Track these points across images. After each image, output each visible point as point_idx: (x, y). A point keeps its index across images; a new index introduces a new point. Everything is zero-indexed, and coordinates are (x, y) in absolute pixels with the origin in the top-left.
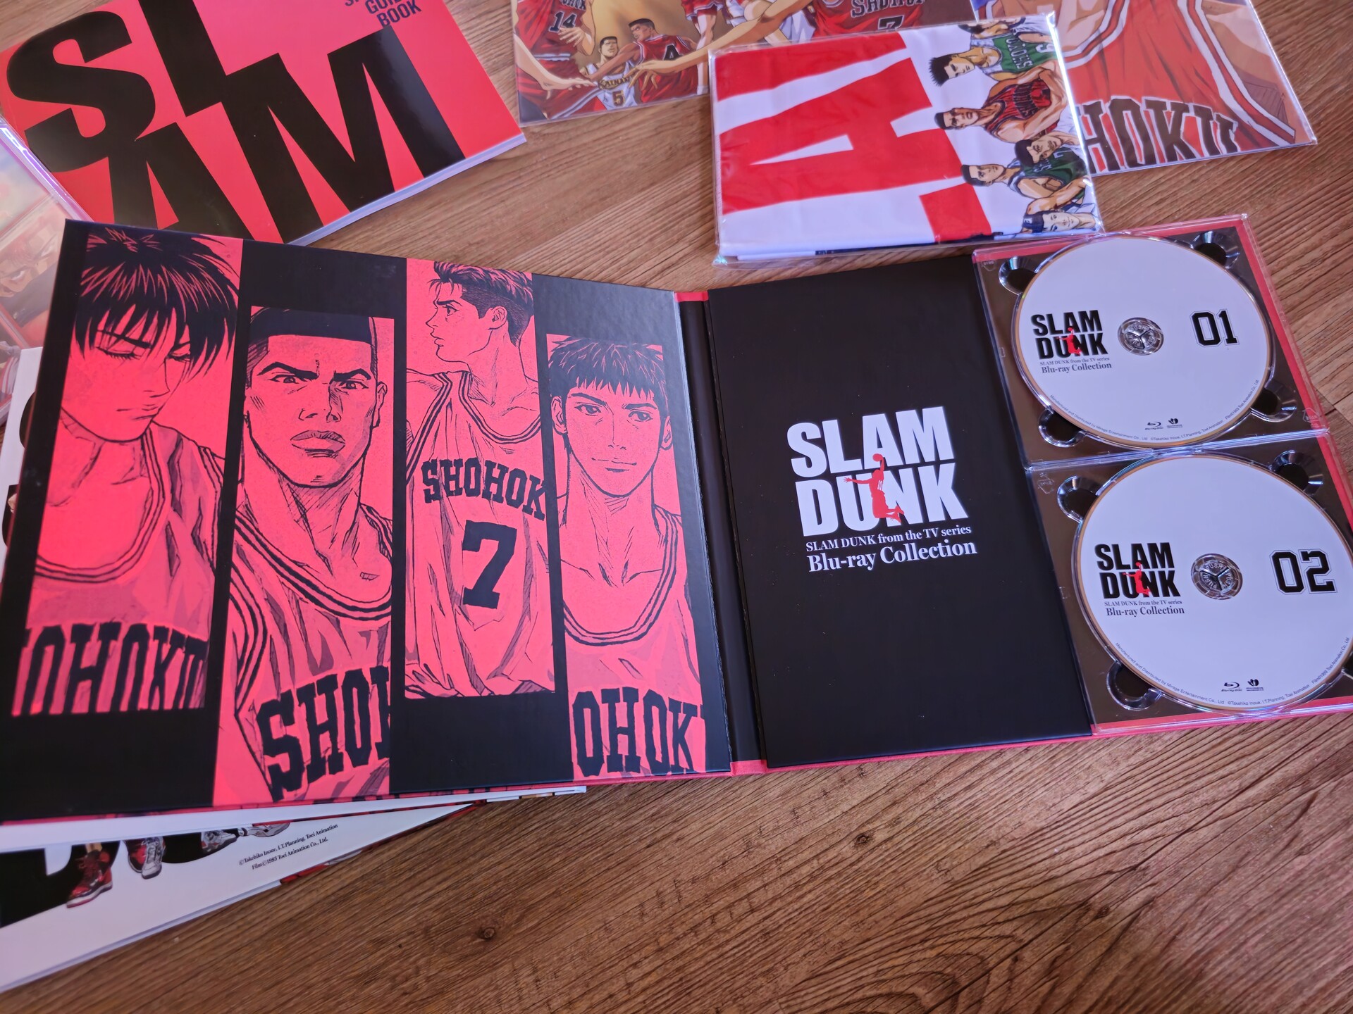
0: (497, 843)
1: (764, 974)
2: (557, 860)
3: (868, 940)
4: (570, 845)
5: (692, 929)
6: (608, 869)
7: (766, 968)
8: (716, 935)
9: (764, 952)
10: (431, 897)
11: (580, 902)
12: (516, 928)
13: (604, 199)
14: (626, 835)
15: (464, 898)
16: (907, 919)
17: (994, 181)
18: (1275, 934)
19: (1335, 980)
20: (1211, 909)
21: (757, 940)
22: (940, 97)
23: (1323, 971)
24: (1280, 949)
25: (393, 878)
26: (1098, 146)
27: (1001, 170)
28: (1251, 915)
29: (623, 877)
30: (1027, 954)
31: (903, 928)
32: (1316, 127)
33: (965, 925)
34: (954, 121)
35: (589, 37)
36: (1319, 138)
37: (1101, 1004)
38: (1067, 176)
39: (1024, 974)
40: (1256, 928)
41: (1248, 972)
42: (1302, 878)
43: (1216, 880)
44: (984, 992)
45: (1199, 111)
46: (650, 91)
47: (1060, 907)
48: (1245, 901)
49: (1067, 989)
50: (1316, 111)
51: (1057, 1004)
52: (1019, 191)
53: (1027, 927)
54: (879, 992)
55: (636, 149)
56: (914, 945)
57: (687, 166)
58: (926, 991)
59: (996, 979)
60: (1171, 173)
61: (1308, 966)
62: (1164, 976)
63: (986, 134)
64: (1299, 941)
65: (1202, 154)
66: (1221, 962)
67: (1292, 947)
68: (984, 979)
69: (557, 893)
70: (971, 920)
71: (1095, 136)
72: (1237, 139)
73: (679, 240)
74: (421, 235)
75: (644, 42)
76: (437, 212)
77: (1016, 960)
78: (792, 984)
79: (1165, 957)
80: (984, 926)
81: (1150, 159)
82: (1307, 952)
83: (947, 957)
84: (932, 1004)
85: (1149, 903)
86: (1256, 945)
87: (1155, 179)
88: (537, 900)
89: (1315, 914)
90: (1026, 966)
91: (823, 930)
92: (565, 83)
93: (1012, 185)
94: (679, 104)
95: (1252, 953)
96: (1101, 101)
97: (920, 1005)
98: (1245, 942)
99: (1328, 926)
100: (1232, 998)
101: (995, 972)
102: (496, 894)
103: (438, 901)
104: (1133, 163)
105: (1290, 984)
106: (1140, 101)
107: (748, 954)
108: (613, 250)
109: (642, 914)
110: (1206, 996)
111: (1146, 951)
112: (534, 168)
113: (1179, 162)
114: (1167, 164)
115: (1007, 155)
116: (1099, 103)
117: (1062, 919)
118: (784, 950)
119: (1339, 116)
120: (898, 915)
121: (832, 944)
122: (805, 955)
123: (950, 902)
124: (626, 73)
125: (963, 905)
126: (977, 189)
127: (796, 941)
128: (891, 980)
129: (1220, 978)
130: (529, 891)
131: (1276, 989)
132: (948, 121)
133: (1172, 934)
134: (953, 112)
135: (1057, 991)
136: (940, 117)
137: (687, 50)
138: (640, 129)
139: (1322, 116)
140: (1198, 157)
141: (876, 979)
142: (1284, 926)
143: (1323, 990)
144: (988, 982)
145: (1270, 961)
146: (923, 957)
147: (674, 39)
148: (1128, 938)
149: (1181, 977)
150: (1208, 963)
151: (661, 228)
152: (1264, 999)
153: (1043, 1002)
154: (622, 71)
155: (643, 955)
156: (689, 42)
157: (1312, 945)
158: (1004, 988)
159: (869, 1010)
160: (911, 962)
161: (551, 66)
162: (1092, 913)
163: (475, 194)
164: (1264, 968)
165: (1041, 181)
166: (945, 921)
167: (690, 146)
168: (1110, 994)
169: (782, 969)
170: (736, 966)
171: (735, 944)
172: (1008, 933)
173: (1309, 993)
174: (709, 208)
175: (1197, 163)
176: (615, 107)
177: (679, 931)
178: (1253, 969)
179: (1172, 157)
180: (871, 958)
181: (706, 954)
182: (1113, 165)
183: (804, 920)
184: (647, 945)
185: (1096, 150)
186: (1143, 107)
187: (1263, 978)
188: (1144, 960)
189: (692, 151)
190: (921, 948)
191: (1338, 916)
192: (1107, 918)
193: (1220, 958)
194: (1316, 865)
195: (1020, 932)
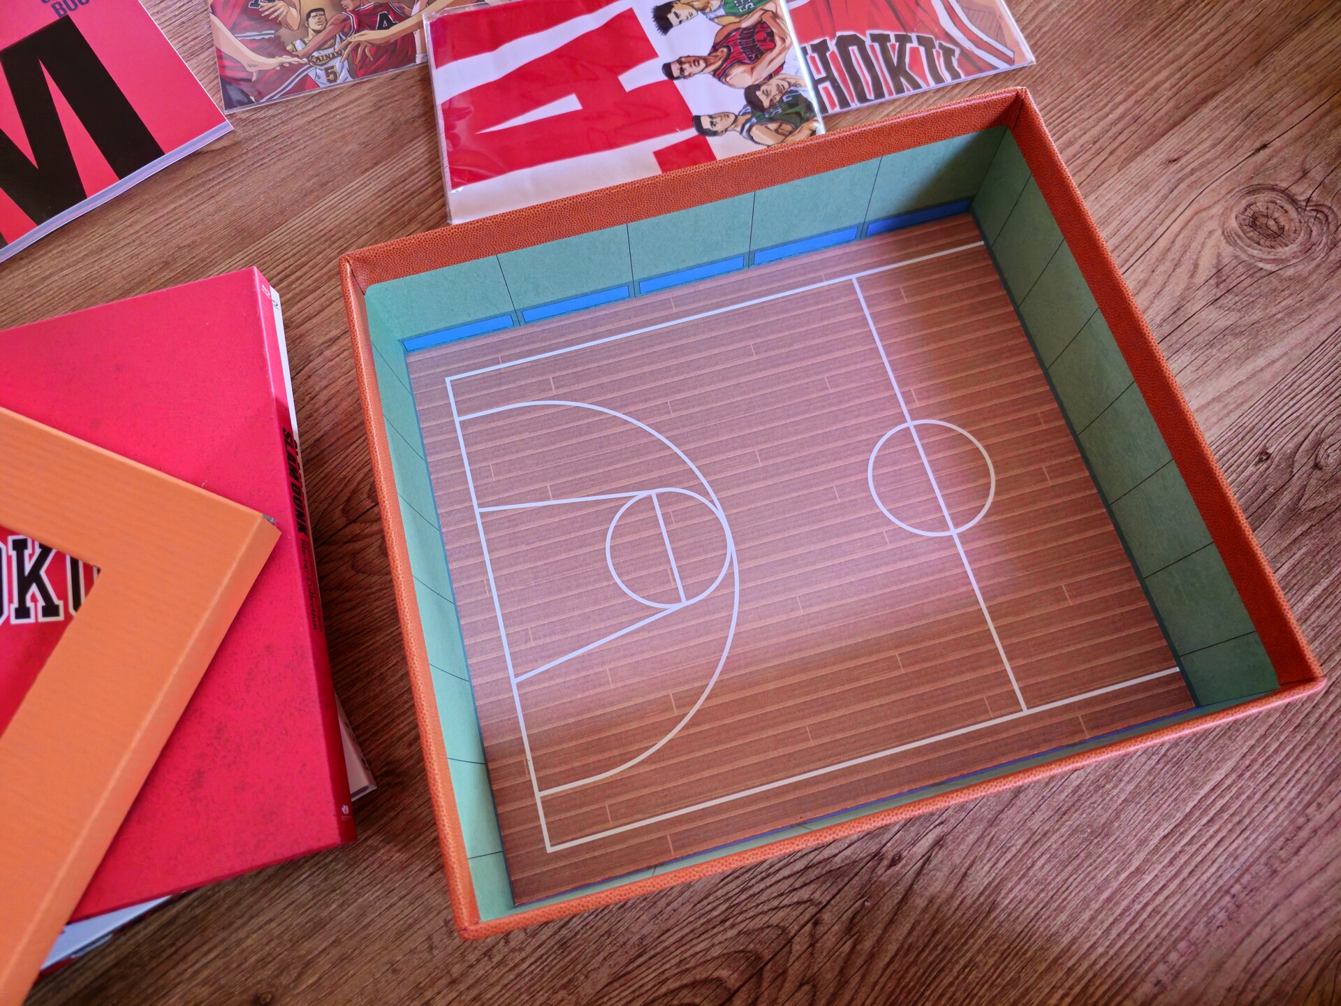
0: (264, 900)
1: (564, 987)
2: (334, 906)
3: (668, 930)
4: (346, 887)
5: (485, 954)
6: (391, 906)
7: (565, 980)
8: (512, 955)
9: (562, 964)
10: (197, 972)
11: (363, 946)
12: (295, 988)
13: (323, 185)
14: (407, 867)
15: (234, 965)
16: (705, 902)
17: (726, 130)
18: (1060, 852)
19: (1120, 888)
20: (998, 838)
21: (554, 952)
22: (666, 47)
23: (1107, 881)
24: (1066, 867)
25: (152, 958)
26: (828, 84)
27: (732, 118)
28: (1036, 838)
29: (406, 912)
30: (827, 916)
31: (702, 912)
32: (1034, 47)
33: (763, 898)
34: (682, 70)
35: (293, 10)
36: (1037, 58)
37: (901, 953)
38: (798, 120)
39: (825, 937)
40: (1041, 850)
41: (1038, 895)
42: (1080, 792)
43: (999, 808)
44: (788, 961)
45: (921, 40)
46: (364, 66)
47: (855, 862)
48: (1029, 824)
49: (868, 944)
50: (1032, 31)
51: (860, 961)
52: (752, 139)
53: (824, 887)
54: (684, 982)
55: (355, 128)
56: (714, 927)
57: (411, 141)
58: (730, 972)
59: (798, 947)
60: (900, 106)
61: (1092, 878)
62: (959, 914)
63: (715, 81)
64: (1082, 855)
65: (928, 84)
66: (1012, 889)
67: (1076, 863)
68: (787, 949)
69: (337, 942)
70: (769, 891)
71: (824, 74)
72: (960, 65)
73: (410, 221)
74: (123, 243)
75: (353, 11)
76: (139, 216)
77: (816, 924)
78: (594, 992)
79: (958, 894)
80: (782, 895)
81: (879, 94)
82: (1091, 865)
83: (747, 933)
84: (738, 985)
85: (939, 843)
86: (1043, 866)
87: (886, 112)
88: (316, 953)
89: (1095, 826)
90: (826, 928)
91: (622, 929)
92: (272, 63)
93: (744, 132)
94: (399, 75)
95: (1040, 875)
96: (827, 38)
97: (725, 988)
98: (1033, 865)
99: (1108, 835)
100: (1025, 924)
101: (797, 939)
102: (269, 954)
103: (205, 973)
104: (862, 98)
105: (1077, 901)
106: (865, 35)
107: (546, 969)
108: (341, 238)
109: (431, 948)
110: (1000, 925)
111: (940, 892)
112: (245, 157)
113: (906, 94)
114: (895, 96)
115: (735, 101)
116: (824, 42)
117: (856, 874)
118: (583, 957)
119: (1053, 35)
120: (696, 899)
121: (631, 942)
122: (605, 959)
123: (746, 876)
124: (337, 47)
125: (759, 877)
126: (710, 140)
127: (594, 946)
128: (694, 968)
129: (1011, 906)
130: (307, 945)
131: (1064, 907)
132: (676, 72)
133: (963, 870)
134: (680, 61)
135: (858, 947)
136: (667, 68)
137: (402, 17)
138: (359, 105)
139: (1038, 35)
140: (924, 87)
141: (679, 970)
142: (1066, 843)
143: (1109, 900)
144: (790, 952)
145: (1057, 880)
146: (725, 937)
147: (386, 6)
148: (922, 882)
149: (976, 911)
150: (999, 893)
151: (389, 210)
152: (1054, 919)
153: (846, 962)
154: (333, 45)
155: (436, 990)
156: (401, 8)
157: (1095, 857)
158: (807, 954)
159: (675, 1002)
160: (713, 945)
161: (256, 45)
162: (885, 863)
163: (181, 192)
164: (1052, 889)
165: (773, 126)
166: (743, 897)
167: (414, 120)
168: (910, 941)
169: (583, 977)
170: (534, 984)
171: (532, 960)
172: (806, 897)
173: (1095, 906)
174: (439, 184)
175: (925, 93)
176: (328, 84)
177: (472, 958)
178: (1042, 890)
179: (900, 89)
180: (672, 949)
181: (502, 976)
182: (844, 103)
183: (601, 922)
184: (440, 978)
185: (826, 89)
186: (868, 41)
187: (1052, 897)
188: (939, 901)
189: (416, 124)
190: (722, 928)
191: (1116, 824)
192: (900, 865)
193: (1010, 886)
194: (1092, 777)
195: (818, 893)
